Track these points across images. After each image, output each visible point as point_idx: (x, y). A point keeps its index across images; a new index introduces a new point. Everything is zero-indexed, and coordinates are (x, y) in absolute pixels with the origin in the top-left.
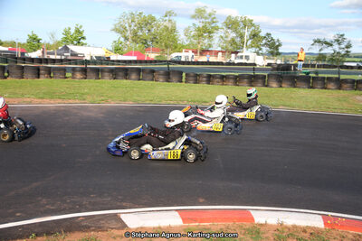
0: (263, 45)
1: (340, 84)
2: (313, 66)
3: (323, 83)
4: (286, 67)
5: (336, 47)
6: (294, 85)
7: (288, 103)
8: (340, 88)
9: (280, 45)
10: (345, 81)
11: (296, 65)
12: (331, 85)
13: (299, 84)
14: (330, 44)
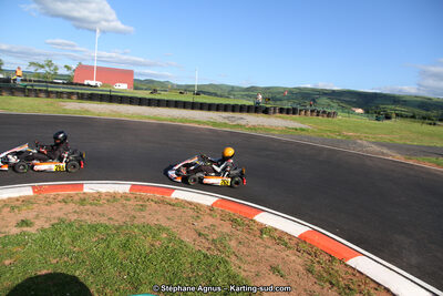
1: (48, 94)
2: (30, 81)
3: (37, 93)
4: (7, 81)
5: (47, 69)
6: (12, 94)
8: (48, 97)
10: (52, 92)
11: (15, 80)
12: (42, 95)
13: (16, 93)
14: (42, 67)
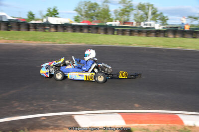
0: (158, 20)
7: (182, 46)
9: (167, 20)
